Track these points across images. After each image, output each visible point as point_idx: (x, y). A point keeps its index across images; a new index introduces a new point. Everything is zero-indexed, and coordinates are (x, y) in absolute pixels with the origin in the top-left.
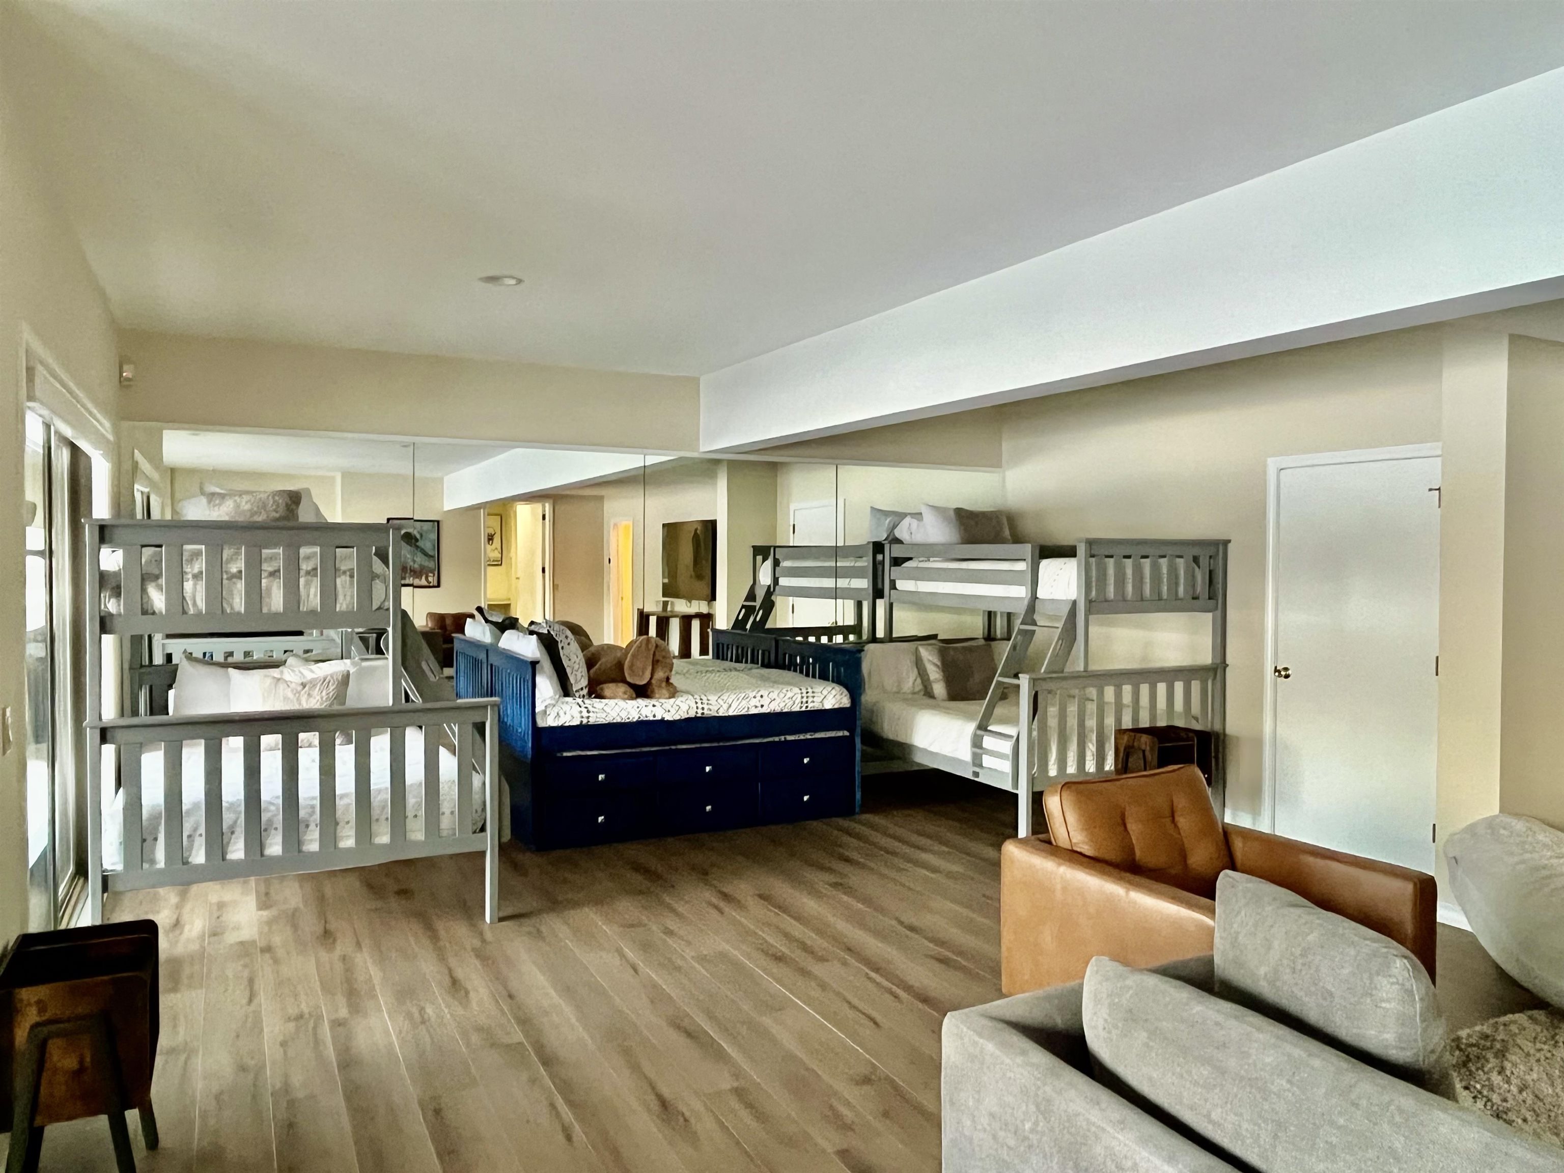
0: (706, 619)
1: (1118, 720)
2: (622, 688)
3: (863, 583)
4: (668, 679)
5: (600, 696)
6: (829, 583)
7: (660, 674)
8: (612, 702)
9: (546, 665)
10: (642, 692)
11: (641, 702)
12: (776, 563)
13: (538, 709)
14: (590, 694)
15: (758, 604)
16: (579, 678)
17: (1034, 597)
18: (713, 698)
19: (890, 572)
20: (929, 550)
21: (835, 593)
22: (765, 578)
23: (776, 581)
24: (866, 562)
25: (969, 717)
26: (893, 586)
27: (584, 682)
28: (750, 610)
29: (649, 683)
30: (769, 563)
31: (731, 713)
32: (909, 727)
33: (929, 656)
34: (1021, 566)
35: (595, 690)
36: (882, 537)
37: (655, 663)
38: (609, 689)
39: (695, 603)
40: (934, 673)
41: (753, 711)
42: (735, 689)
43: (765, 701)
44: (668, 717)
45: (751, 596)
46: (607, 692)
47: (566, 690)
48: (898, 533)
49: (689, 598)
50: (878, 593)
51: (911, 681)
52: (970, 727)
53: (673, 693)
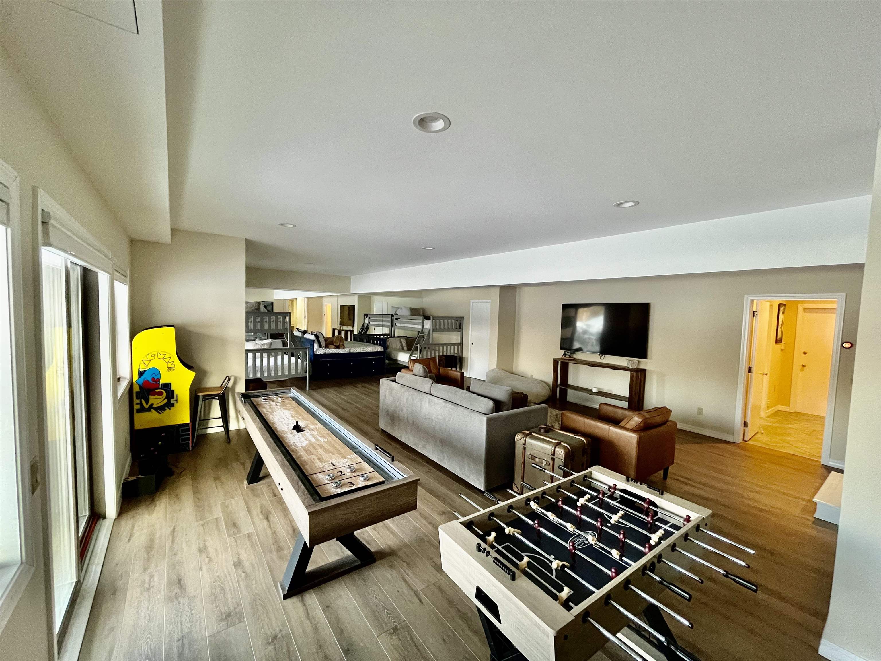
0: (352, 331)
1: (439, 354)
2: (333, 346)
3: (389, 324)
4: (343, 344)
5: (328, 348)
6: (381, 323)
7: (341, 343)
8: (331, 349)
9: (316, 341)
10: (338, 347)
11: (337, 349)
12: (369, 318)
13: (315, 350)
14: (326, 348)
15: (365, 328)
16: (323, 344)
17: (423, 328)
18: (353, 349)
19: (395, 322)
20: (403, 317)
21: (382, 326)
22: (367, 322)
23: (369, 322)
24: (390, 319)
25: (409, 353)
26: (396, 325)
27: (324, 345)
28: (363, 330)
29: (339, 345)
30: (368, 318)
31: (357, 352)
32: (397, 356)
33: (403, 341)
34: (421, 321)
35: (327, 347)
36: (393, 313)
37: (340, 341)
38: (330, 346)
39: (348, 327)
40: (404, 345)
41: (362, 352)
42: (358, 347)
43: (365, 350)
44: (343, 353)
45: (363, 326)
46: (330, 347)
47: (320, 346)
48: (397, 313)
49: (347, 326)
50: (392, 326)
51: (399, 347)
52: (408, 355)
53: (344, 347)
